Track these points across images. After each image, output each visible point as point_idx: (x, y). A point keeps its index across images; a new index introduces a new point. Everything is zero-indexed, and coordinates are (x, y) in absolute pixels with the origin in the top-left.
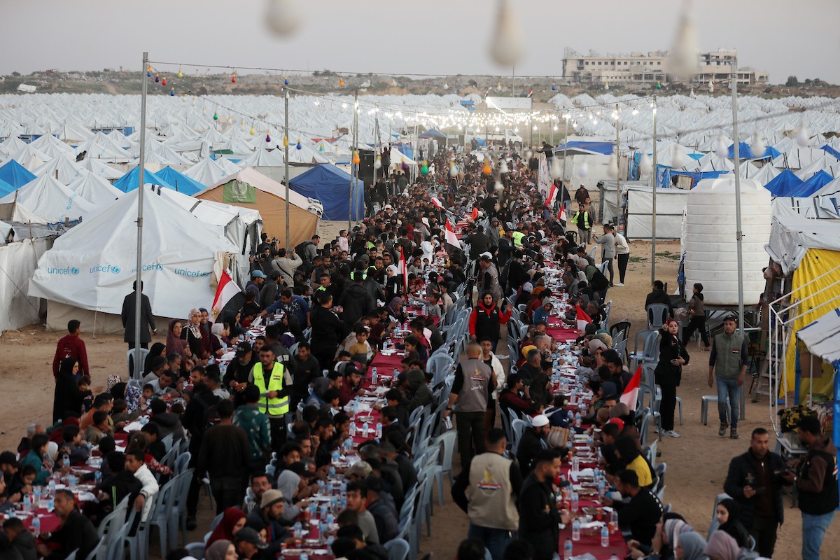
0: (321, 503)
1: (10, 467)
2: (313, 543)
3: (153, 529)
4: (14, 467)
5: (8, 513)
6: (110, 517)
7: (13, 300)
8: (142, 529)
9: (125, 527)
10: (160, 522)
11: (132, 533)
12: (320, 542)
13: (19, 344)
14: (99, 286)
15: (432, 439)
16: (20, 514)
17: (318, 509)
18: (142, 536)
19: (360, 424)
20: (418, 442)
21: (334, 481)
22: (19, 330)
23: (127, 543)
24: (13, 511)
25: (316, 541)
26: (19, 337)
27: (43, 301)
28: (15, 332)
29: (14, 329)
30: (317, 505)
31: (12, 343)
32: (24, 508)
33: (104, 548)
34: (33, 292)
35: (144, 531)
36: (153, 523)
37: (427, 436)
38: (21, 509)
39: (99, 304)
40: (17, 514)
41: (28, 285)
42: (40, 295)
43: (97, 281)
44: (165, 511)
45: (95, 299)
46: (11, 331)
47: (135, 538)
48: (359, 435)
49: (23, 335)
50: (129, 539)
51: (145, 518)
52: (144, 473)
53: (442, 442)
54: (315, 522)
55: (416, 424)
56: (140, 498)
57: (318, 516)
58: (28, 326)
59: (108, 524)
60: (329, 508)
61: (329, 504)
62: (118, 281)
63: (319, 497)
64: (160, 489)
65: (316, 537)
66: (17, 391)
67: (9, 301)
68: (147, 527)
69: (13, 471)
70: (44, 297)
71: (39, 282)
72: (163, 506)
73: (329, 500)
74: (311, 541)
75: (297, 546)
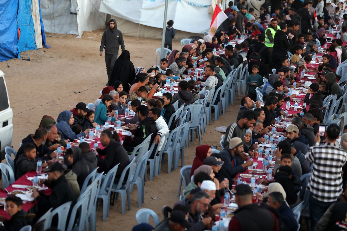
0: (265, 148)
1: (83, 112)
2: (259, 171)
3: (164, 155)
4: (85, 112)
5: (79, 139)
6: (139, 146)
7: (91, 13)
8: (158, 155)
9: (148, 153)
10: (169, 152)
11: (152, 157)
12: (263, 171)
13: (93, 40)
14: (142, 9)
15: (336, 115)
16: (87, 140)
17: (264, 152)
18: (158, 159)
19: (293, 103)
20: (327, 117)
21: (274, 136)
22: (93, 31)
23: (148, 163)
24: (83, 138)
25: (261, 170)
26: (93, 36)
27: (108, 16)
28: (91, 33)
29: (90, 30)
30: (263, 149)
31: (88, 39)
32: (90, 137)
33: (135, 164)
34: (102, 10)
35: (159, 156)
36: (165, 152)
37: (333, 113)
38: (88, 137)
39: (141, 20)
40: (85, 140)
41: (100, 5)
42: (107, 12)
43: (141, 6)
44: (172, 146)
45: (139, 16)
46: (88, 32)
47: (154, 160)
48: (291, 109)
49: (95, 35)
50: (150, 160)
51: (160, 148)
52: (161, 122)
53: (343, 118)
54: (260, 159)
55: (327, 105)
56: (158, 137)
57: (263, 156)
58: (99, 30)
59: (138, 151)
60: (270, 152)
61: (270, 149)
62: (153, 6)
63: (265, 145)
64: (170, 132)
65: (261, 168)
66: (89, 68)
67: (88, 14)
68: (161, 154)
69: (85, 114)
70: (109, 13)
71: (107, 4)
72: (172, 142)
73: (270, 146)
74: (258, 170)
75: (249, 172)
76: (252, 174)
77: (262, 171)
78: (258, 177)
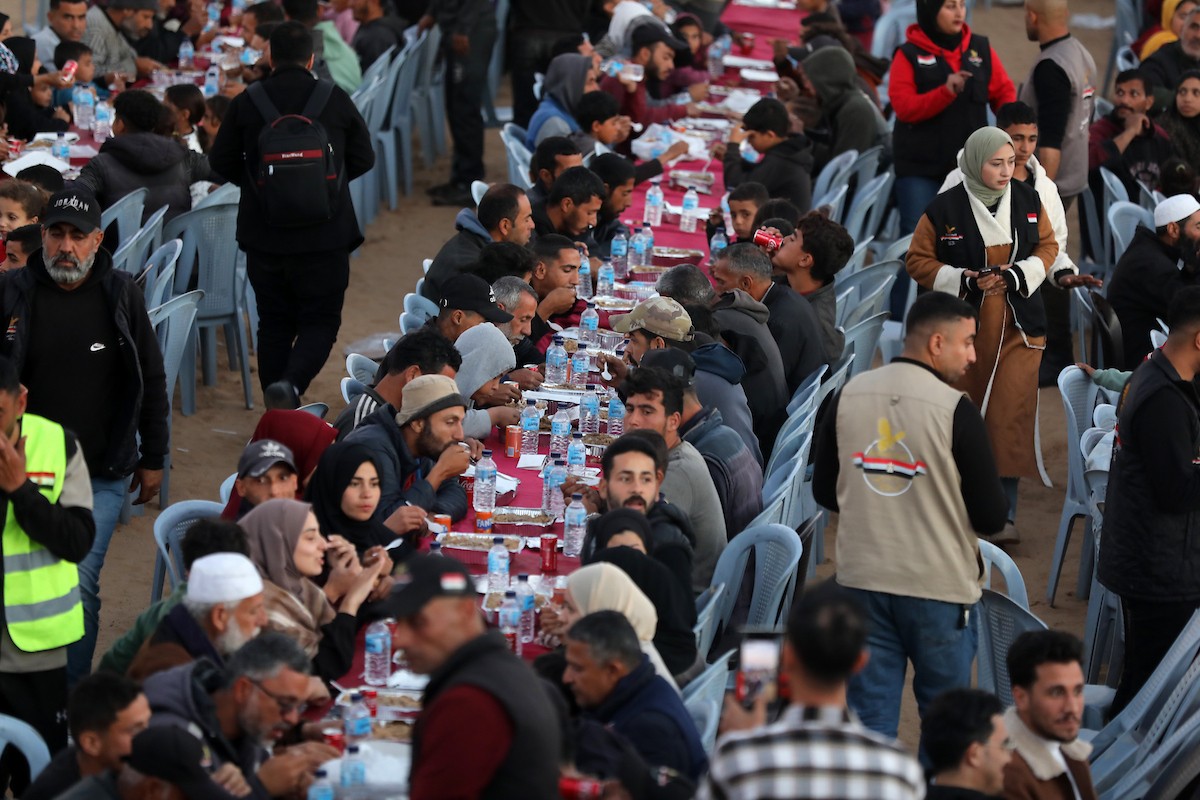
0: (553, 407)
2: (527, 518)
12: (544, 517)
15: (878, 246)
17: (546, 425)
19: (675, 192)
21: (593, 350)
25: (533, 513)
30: (542, 413)
48: (670, 223)
54: (530, 460)
57: (543, 445)
60: (575, 425)
61: (576, 413)
63: (550, 392)
65: (534, 503)
73: (576, 399)
74: (519, 512)
75: (481, 523)
76: (494, 529)
77: (537, 518)
78: (522, 546)
